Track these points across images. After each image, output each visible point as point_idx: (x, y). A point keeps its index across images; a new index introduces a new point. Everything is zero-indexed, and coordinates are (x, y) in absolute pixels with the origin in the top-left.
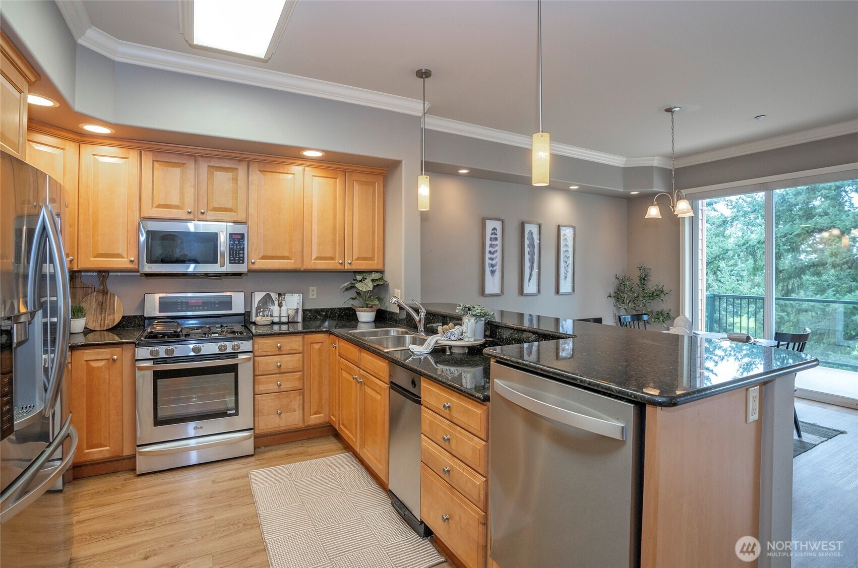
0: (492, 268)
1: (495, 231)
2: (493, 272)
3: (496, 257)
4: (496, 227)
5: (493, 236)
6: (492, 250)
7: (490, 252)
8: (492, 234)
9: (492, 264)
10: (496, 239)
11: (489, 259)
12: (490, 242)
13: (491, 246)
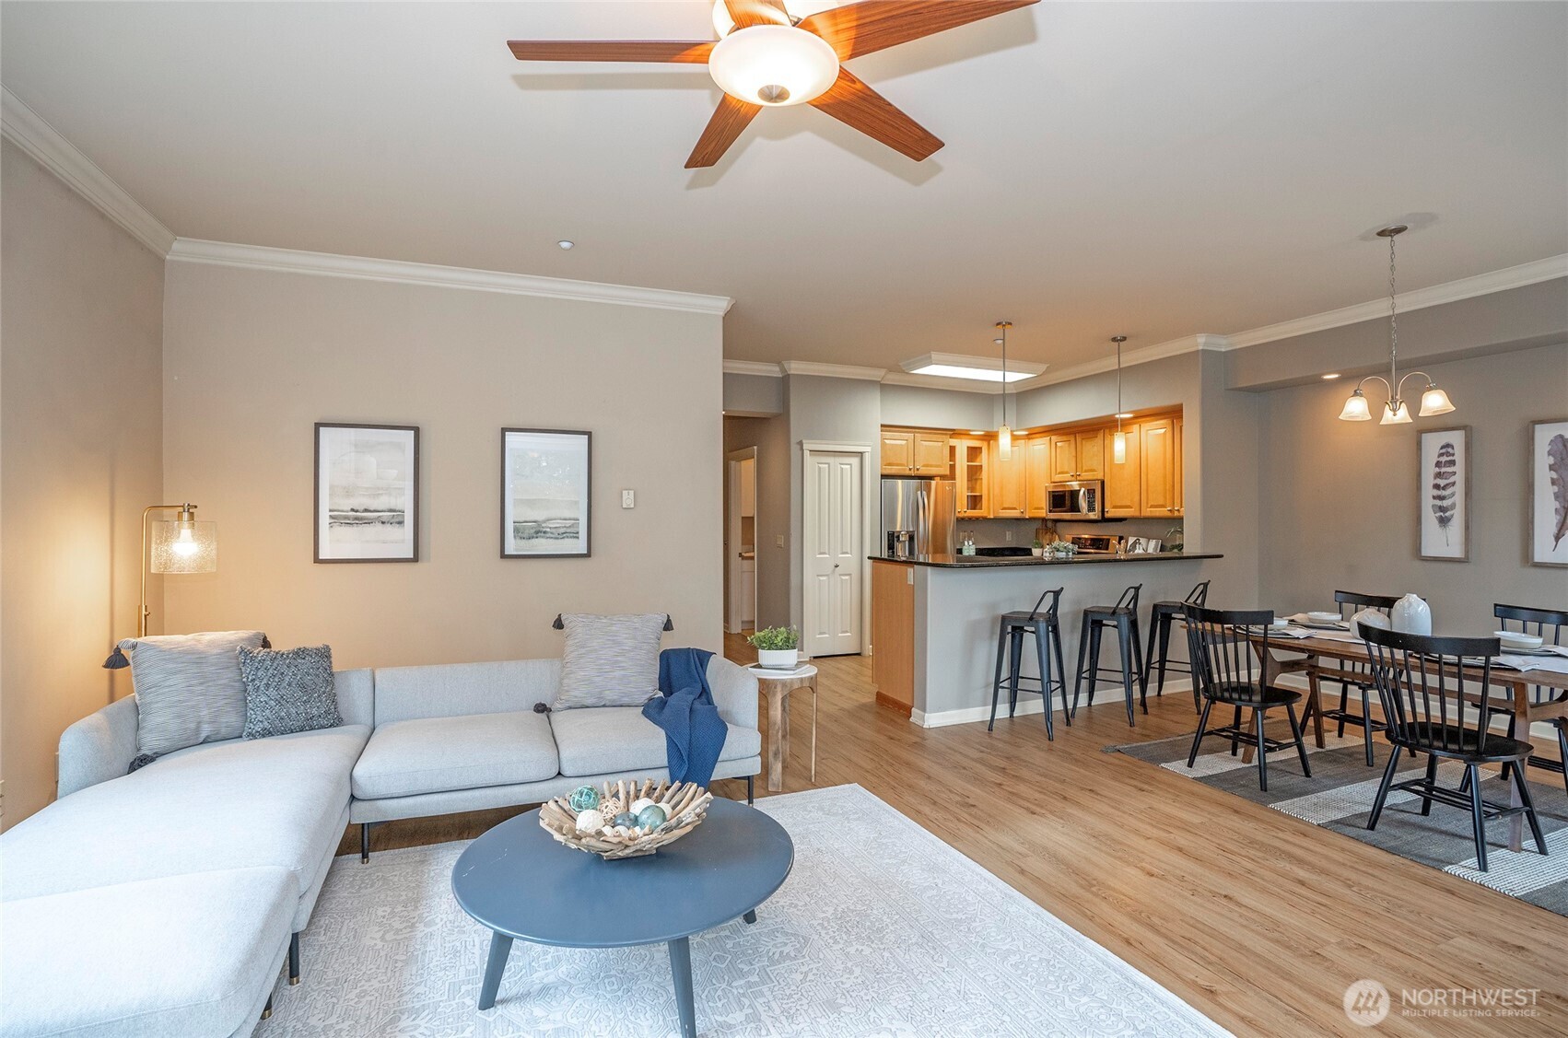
0: (1442, 514)
1: (1450, 450)
2: (1444, 521)
3: (1453, 494)
4: (1451, 442)
5: (1444, 459)
6: (1442, 482)
7: (1437, 487)
8: (1441, 455)
9: (1440, 507)
10: (1453, 463)
11: (1434, 498)
12: (1437, 470)
13: (1439, 475)
